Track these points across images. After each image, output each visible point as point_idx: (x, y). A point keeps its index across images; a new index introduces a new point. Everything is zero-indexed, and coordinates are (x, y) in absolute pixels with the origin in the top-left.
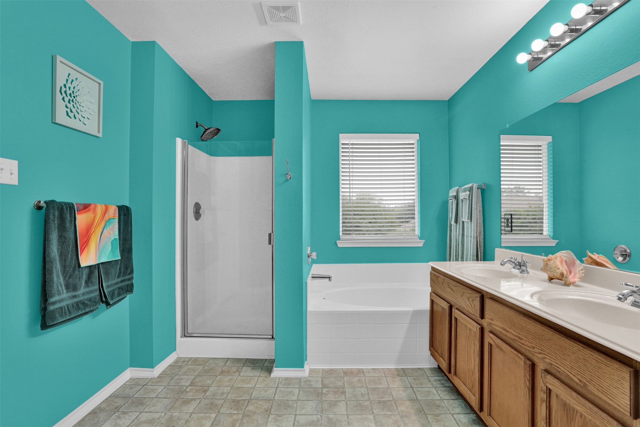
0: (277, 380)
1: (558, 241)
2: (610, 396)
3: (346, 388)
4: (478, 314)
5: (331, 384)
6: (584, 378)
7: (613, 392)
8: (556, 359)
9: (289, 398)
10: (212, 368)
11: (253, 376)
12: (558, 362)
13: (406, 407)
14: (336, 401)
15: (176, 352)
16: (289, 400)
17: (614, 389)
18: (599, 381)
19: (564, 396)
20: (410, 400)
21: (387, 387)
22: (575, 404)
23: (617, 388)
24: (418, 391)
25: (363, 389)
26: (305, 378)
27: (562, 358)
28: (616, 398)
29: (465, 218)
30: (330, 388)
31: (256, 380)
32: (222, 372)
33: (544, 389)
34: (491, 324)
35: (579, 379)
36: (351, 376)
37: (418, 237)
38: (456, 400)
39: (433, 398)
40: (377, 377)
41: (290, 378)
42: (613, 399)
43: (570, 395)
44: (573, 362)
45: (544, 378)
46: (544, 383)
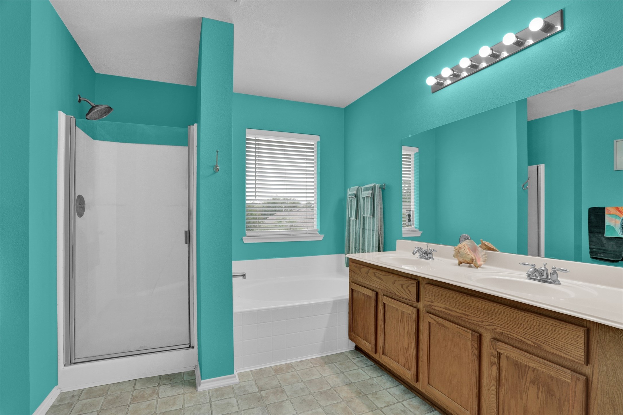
0: (207, 394)
1: (422, 232)
2: (565, 351)
3: (283, 386)
4: (414, 298)
5: (267, 385)
6: (538, 340)
7: (568, 348)
8: (509, 329)
9: (230, 411)
10: (117, 397)
11: (176, 395)
12: (510, 331)
13: (345, 392)
14: (279, 402)
15: (57, 386)
16: (231, 413)
17: (569, 345)
18: (554, 341)
19: (517, 357)
20: (346, 385)
21: (321, 377)
22: (529, 362)
23: (572, 345)
24: (349, 375)
25: (300, 383)
26: (237, 385)
27: (515, 327)
28: (571, 352)
29: (367, 214)
30: (267, 390)
31: (182, 398)
32: (134, 399)
33: (495, 354)
34: (431, 305)
35: (532, 342)
36: (283, 373)
37: (318, 232)
38: (382, 376)
39: (364, 378)
40: (307, 369)
41: (220, 388)
42: (568, 353)
43: (524, 355)
44: (527, 329)
45: (494, 346)
46: (495, 349)
